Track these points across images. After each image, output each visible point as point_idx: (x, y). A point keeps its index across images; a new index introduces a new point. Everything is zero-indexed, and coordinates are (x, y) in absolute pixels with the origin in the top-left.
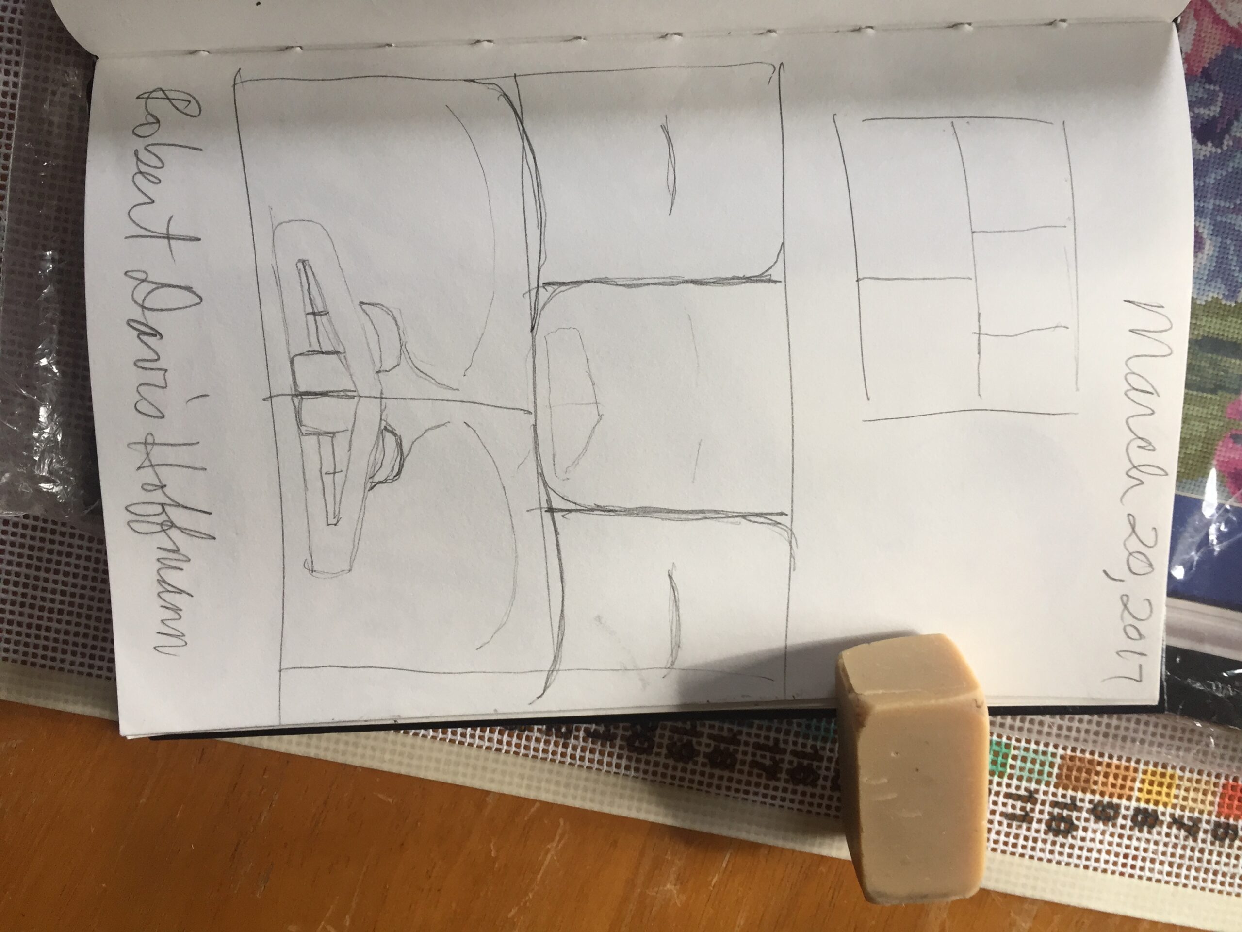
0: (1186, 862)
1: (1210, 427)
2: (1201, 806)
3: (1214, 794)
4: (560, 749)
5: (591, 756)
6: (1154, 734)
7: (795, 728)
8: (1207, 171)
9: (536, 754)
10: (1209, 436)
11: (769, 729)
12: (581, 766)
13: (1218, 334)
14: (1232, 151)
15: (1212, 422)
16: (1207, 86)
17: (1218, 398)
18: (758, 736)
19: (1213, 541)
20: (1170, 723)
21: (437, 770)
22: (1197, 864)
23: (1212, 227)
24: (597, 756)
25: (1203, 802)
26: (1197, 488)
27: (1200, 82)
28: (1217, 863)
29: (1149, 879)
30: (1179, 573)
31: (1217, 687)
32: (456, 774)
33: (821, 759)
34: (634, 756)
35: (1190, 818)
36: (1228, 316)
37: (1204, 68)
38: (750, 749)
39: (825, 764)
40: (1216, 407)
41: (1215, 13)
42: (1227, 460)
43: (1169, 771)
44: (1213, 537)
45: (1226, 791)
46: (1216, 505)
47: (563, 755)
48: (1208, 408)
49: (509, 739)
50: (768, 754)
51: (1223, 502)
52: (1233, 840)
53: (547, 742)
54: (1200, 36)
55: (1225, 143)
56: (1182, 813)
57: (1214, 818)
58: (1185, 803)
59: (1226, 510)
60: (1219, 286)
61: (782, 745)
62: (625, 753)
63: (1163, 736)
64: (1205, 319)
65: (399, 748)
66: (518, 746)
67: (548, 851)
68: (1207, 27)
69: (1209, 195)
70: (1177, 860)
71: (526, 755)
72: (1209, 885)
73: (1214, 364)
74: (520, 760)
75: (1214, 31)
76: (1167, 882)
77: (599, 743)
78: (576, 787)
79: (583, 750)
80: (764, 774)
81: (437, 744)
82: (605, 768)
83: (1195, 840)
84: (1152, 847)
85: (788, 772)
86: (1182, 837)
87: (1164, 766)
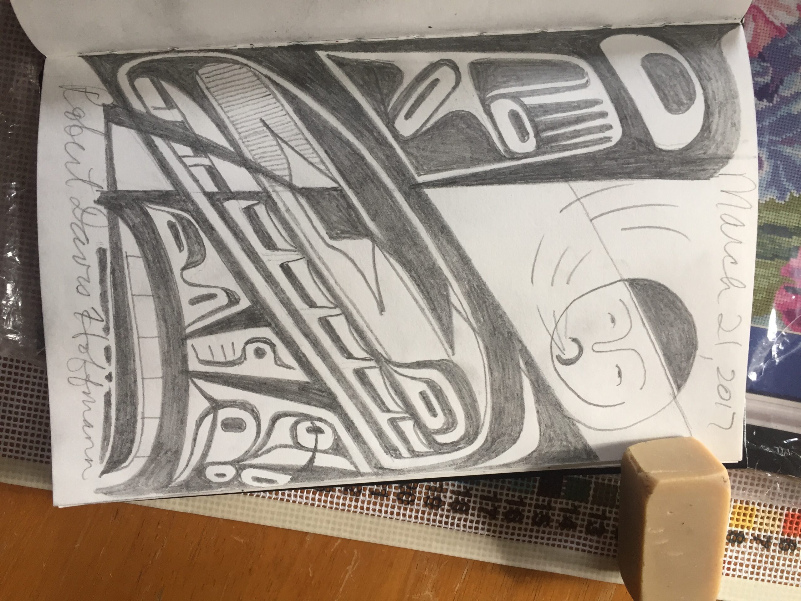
0: (763, 565)
1: (771, 282)
2: (772, 529)
3: (780, 520)
4: (353, 503)
5: (374, 507)
6: (740, 482)
7: (507, 485)
8: (764, 118)
9: (337, 507)
10: (769, 288)
11: (490, 486)
12: (367, 514)
13: (774, 222)
14: (779, 105)
15: (772, 278)
16: (762, 64)
17: (775, 263)
18: (483, 491)
19: (774, 355)
20: (751, 475)
21: (272, 519)
22: (770, 566)
23: (768, 154)
24: (378, 507)
25: (773, 526)
26: (763, 322)
27: (758, 61)
28: (784, 565)
29: (739, 576)
30: (753, 377)
31: (780, 450)
32: (284, 521)
33: (524, 505)
34: (403, 506)
35: (764, 536)
36: (780, 210)
37: (759, 52)
38: (478, 500)
39: (527, 508)
40: (774, 269)
41: (765, 17)
42: (782, 303)
43: (751, 506)
44: (774, 353)
45: (787, 518)
46: (776, 332)
47: (356, 507)
48: (769, 270)
49: (320, 497)
50: (490, 503)
51: (780, 330)
52: (793, 551)
53: (345, 499)
54: (756, 32)
55: (775, 99)
56: (759, 533)
57: (780, 536)
58: (761, 527)
59: (783, 336)
60: (773, 191)
61: (499, 496)
62: (397, 504)
63: (746, 483)
64: (765, 212)
65: (247, 505)
66: (325, 501)
67: (347, 571)
68: (761, 26)
69: (765, 133)
70: (757, 564)
71: (331, 508)
72: (778, 579)
73: (773, 241)
74: (327, 511)
75: (766, 29)
76: (751, 578)
77: (379, 498)
78: (364, 528)
79: (369, 503)
80: (488, 516)
81: (272, 501)
82: (383, 515)
83: (768, 550)
84: (740, 555)
85: (503, 514)
86: (760, 549)
87: (747, 503)
